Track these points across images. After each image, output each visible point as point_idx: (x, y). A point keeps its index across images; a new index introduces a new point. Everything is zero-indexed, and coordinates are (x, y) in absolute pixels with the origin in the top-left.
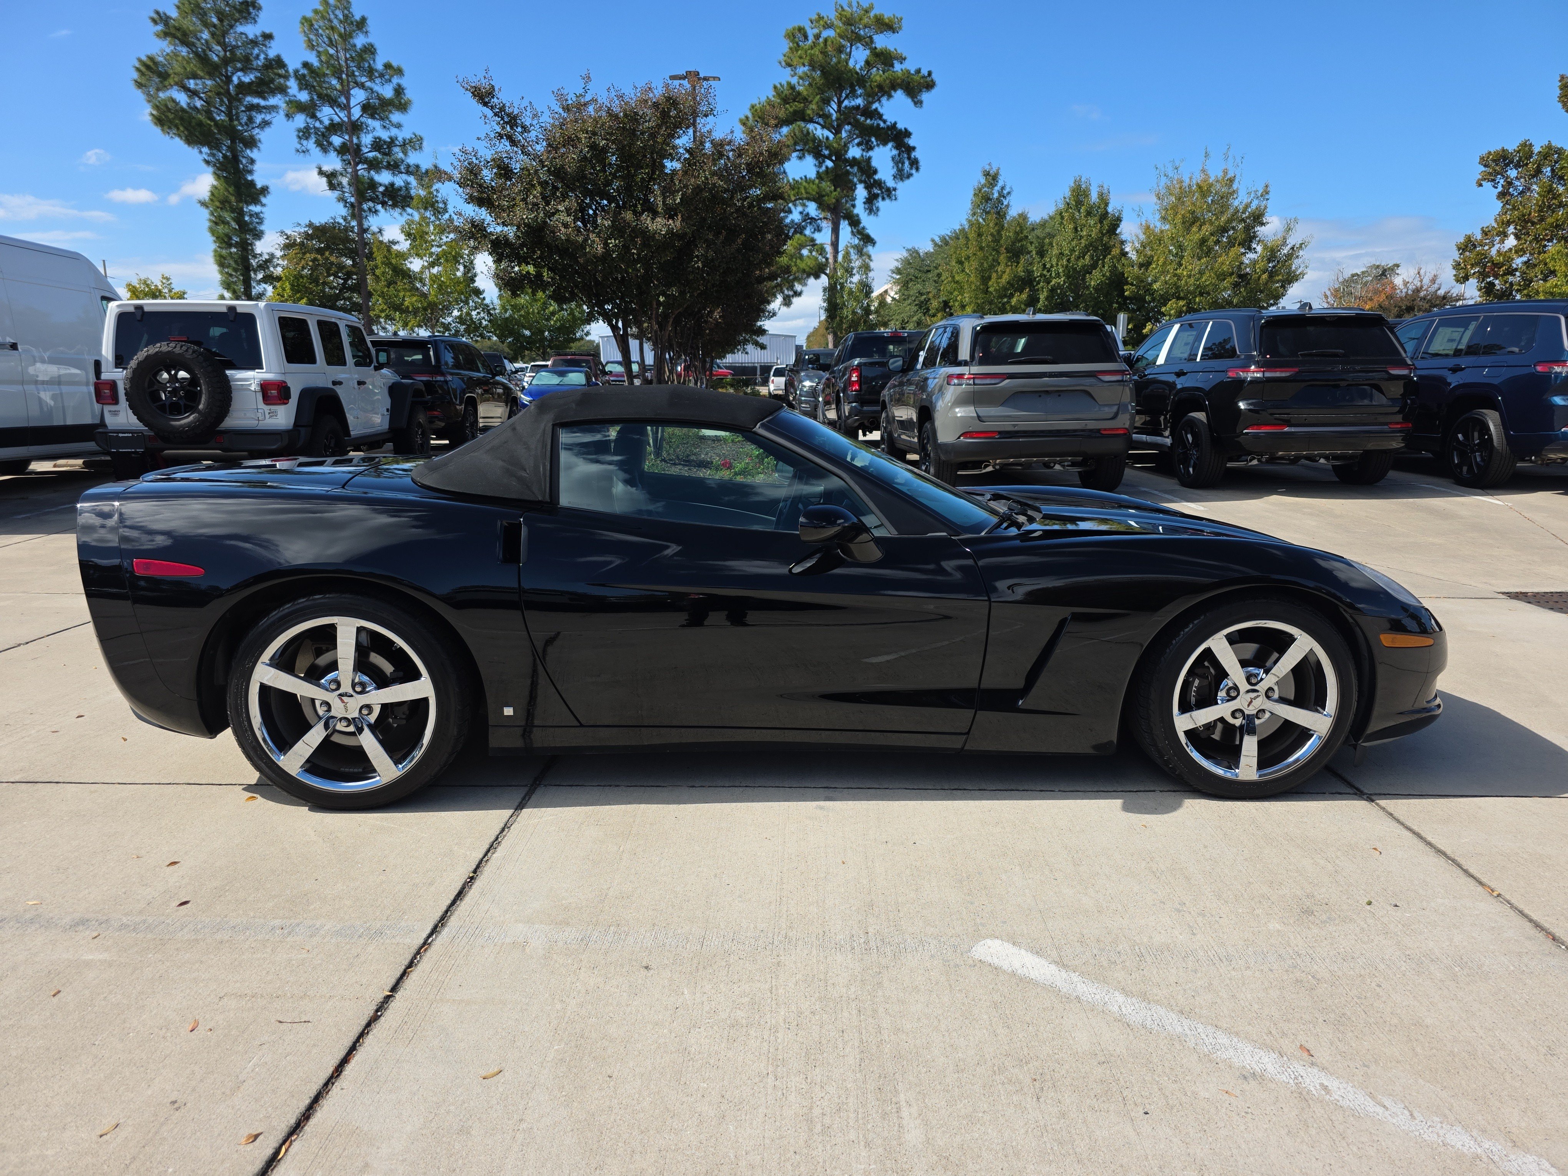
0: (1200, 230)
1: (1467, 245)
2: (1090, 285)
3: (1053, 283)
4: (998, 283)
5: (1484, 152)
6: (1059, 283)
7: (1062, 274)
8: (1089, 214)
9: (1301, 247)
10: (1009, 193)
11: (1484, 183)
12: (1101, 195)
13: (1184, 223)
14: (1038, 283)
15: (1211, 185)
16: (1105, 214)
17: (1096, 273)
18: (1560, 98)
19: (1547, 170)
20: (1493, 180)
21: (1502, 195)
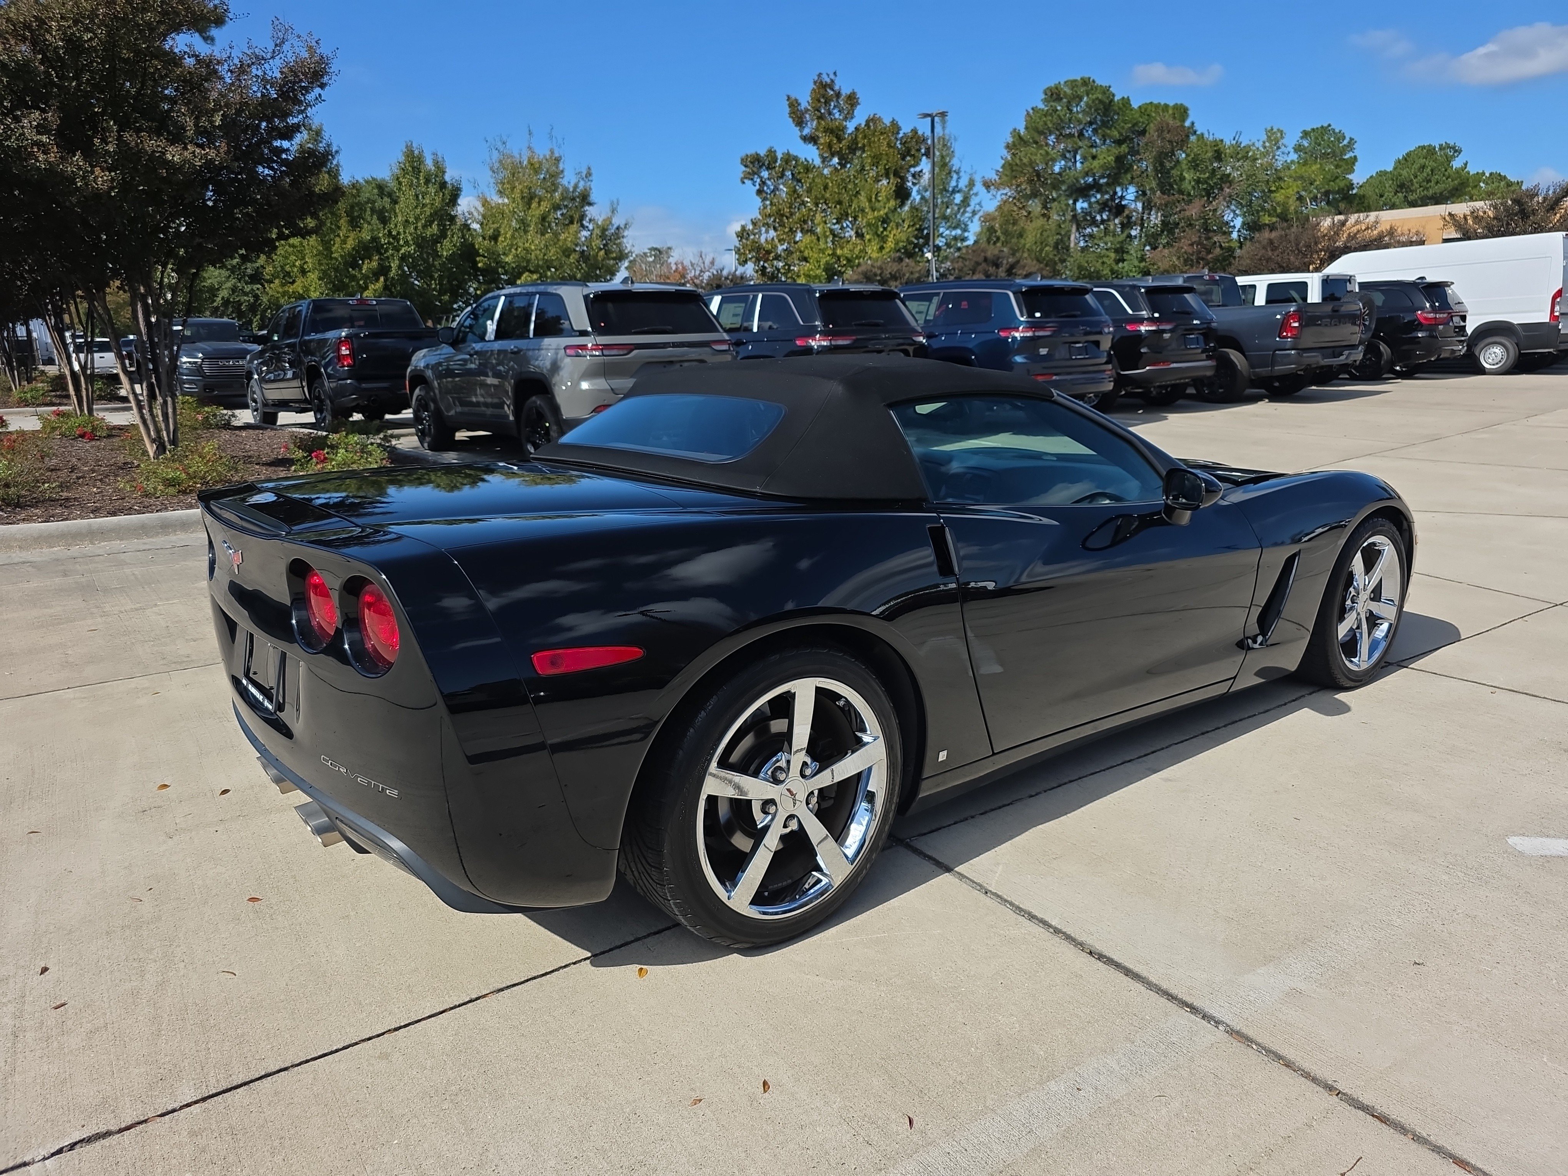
0: (539, 205)
1: (743, 234)
2: (442, 255)
3: (403, 251)
4: (343, 249)
5: (743, 155)
6: (409, 252)
7: (411, 242)
8: (427, 181)
9: (625, 227)
10: (337, 152)
11: (746, 181)
12: (436, 163)
13: (523, 198)
14: (386, 250)
15: (540, 163)
16: (443, 185)
17: (446, 242)
18: (790, 114)
19: (788, 174)
20: (752, 179)
21: (760, 192)
